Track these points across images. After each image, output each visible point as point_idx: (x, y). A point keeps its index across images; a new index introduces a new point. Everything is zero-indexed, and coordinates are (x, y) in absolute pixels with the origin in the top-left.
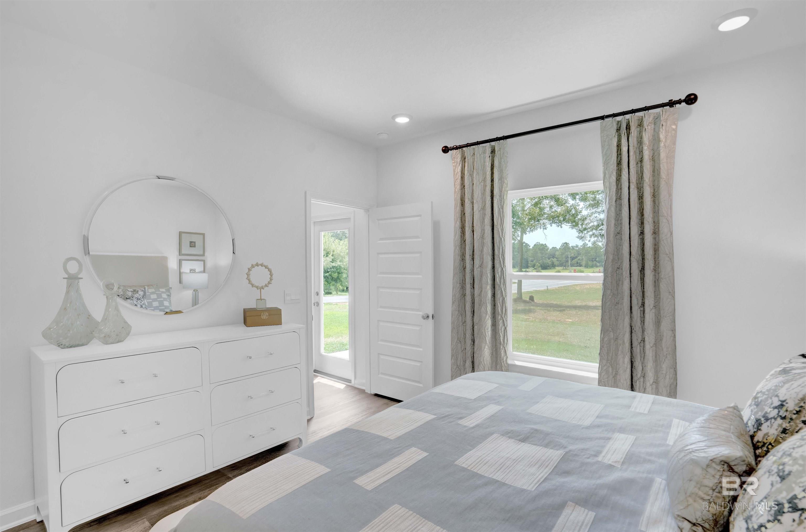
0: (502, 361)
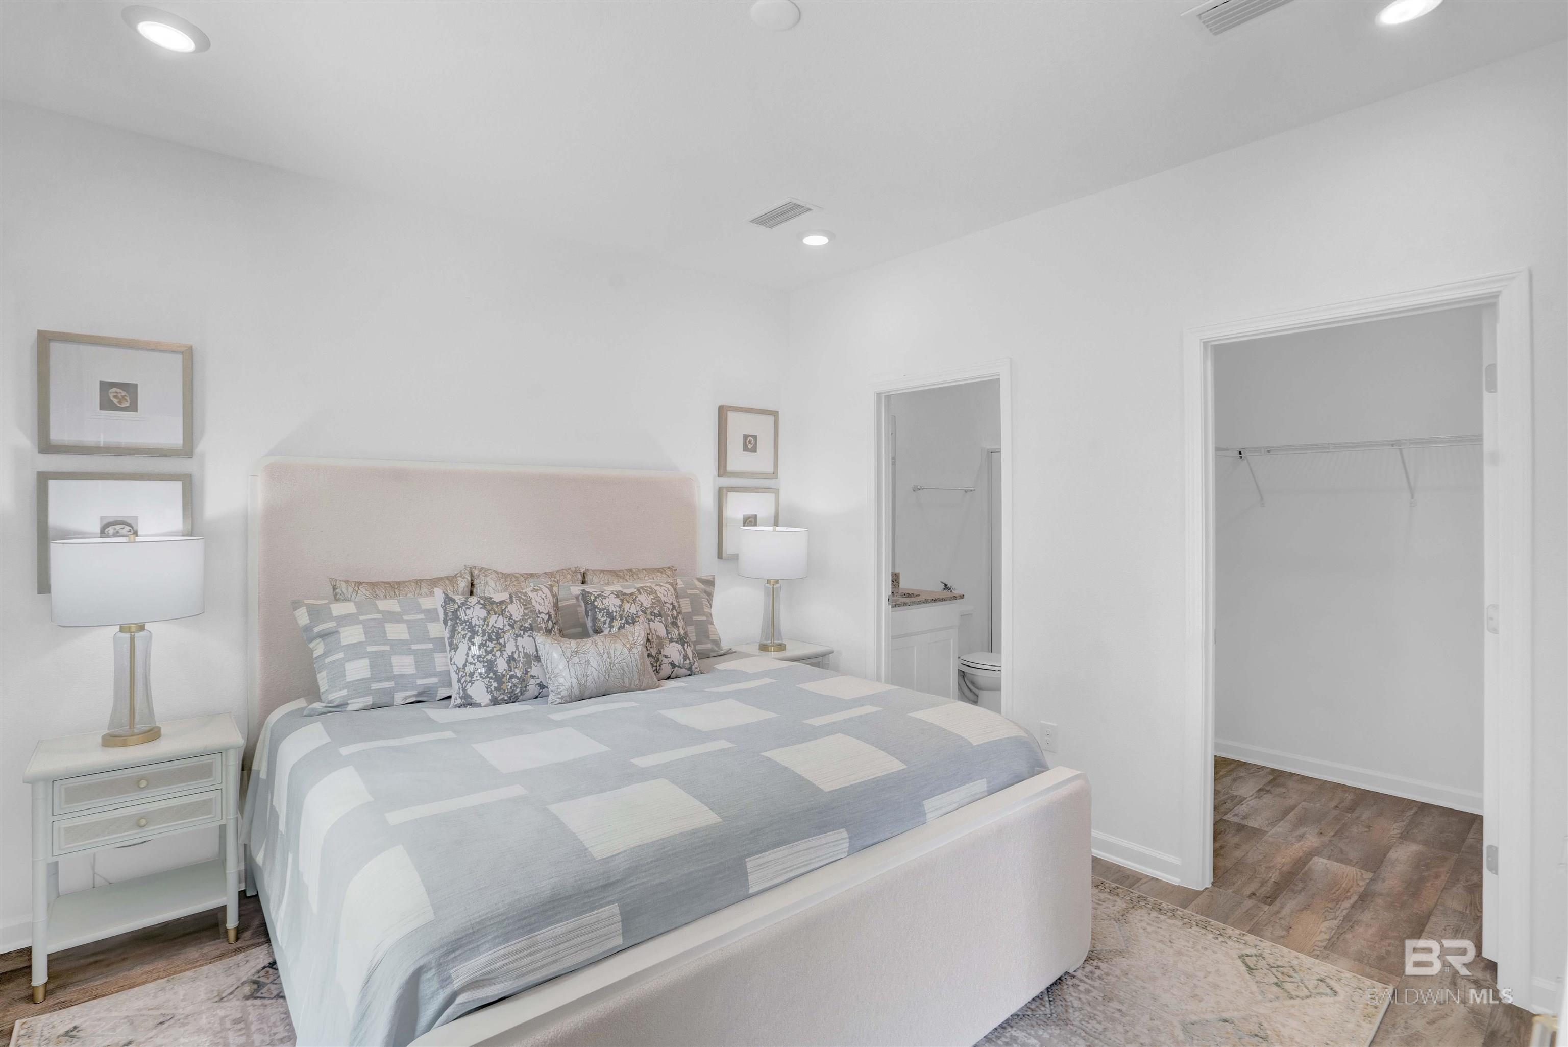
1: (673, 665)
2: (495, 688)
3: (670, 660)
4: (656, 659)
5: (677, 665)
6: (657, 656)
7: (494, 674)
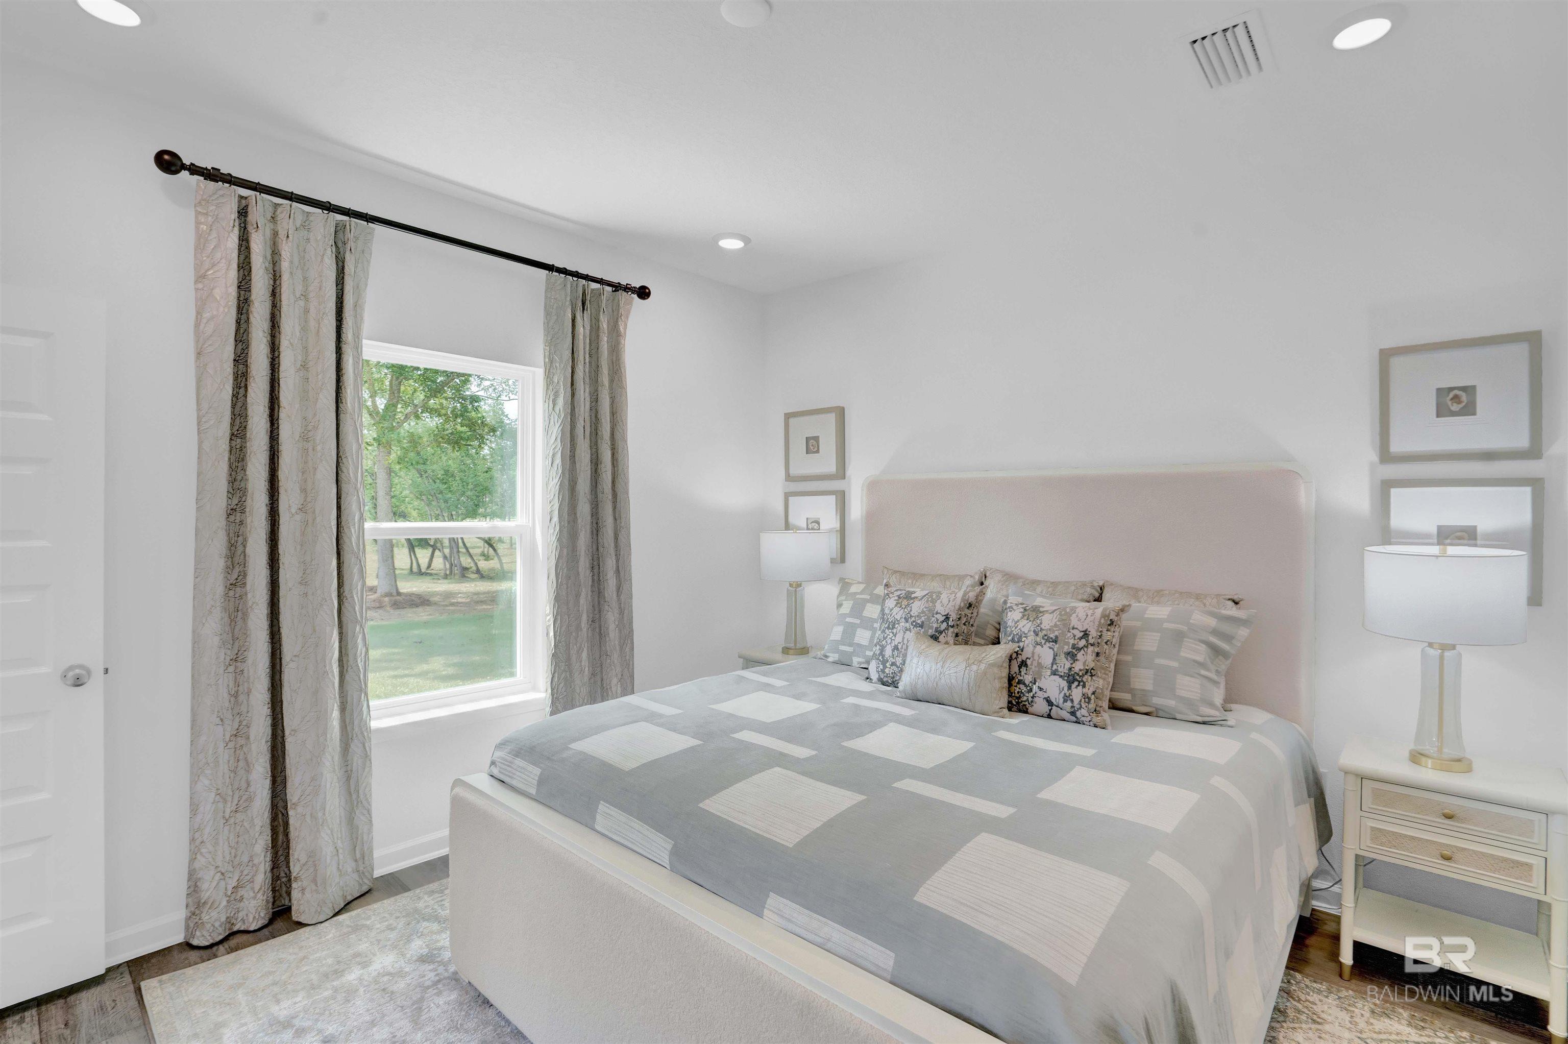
0: (363, 729)
1: (1050, 703)
2: (881, 669)
3: (1046, 695)
4: (1028, 688)
5: (1055, 703)
6: (1030, 685)
7: (882, 658)
